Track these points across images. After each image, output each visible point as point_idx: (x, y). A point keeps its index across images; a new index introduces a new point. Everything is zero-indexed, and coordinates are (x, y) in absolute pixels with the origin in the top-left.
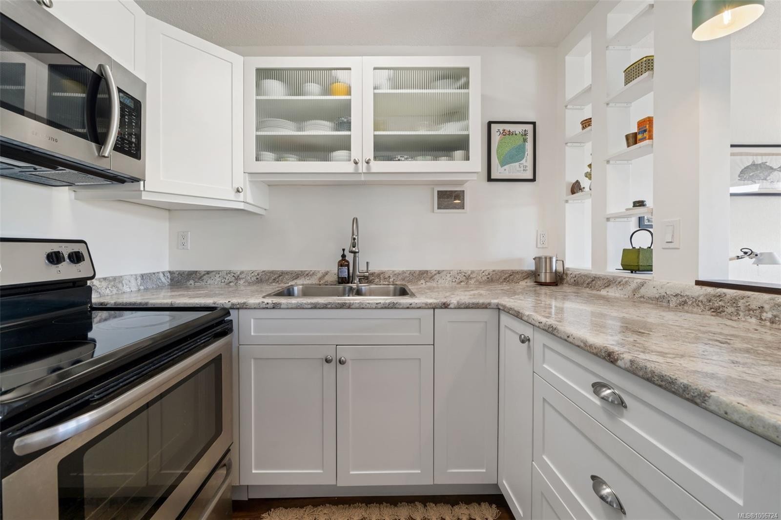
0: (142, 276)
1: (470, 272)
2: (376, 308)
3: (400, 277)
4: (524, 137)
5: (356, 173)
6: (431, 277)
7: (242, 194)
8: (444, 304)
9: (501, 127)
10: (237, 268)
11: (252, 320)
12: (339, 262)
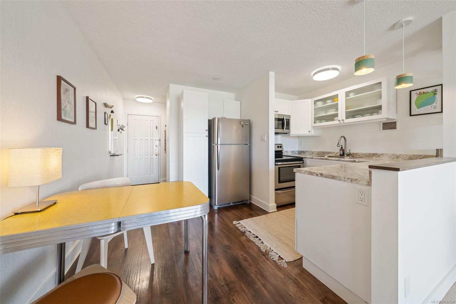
0: (292, 151)
1: (399, 155)
2: (335, 160)
3: (365, 155)
4: (435, 93)
5: (340, 123)
6: (379, 156)
7: (310, 132)
8: (354, 161)
9: (418, 92)
10: (313, 150)
11: (308, 161)
12: (340, 149)
